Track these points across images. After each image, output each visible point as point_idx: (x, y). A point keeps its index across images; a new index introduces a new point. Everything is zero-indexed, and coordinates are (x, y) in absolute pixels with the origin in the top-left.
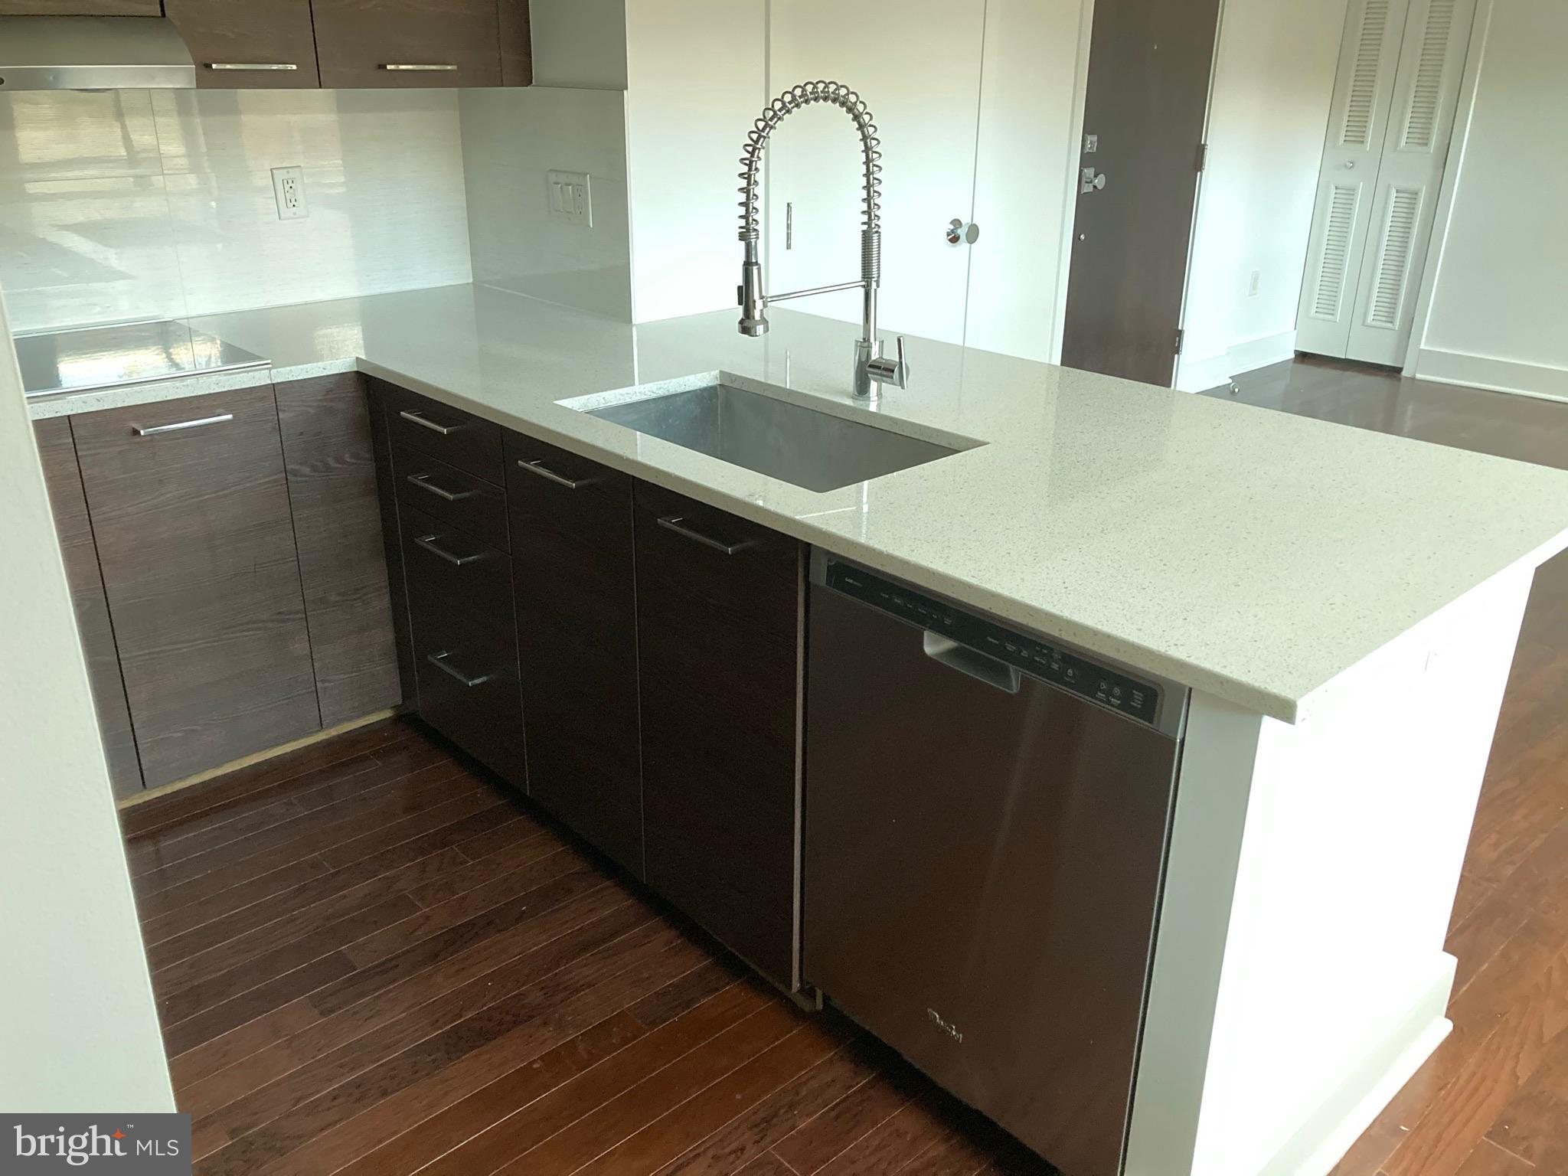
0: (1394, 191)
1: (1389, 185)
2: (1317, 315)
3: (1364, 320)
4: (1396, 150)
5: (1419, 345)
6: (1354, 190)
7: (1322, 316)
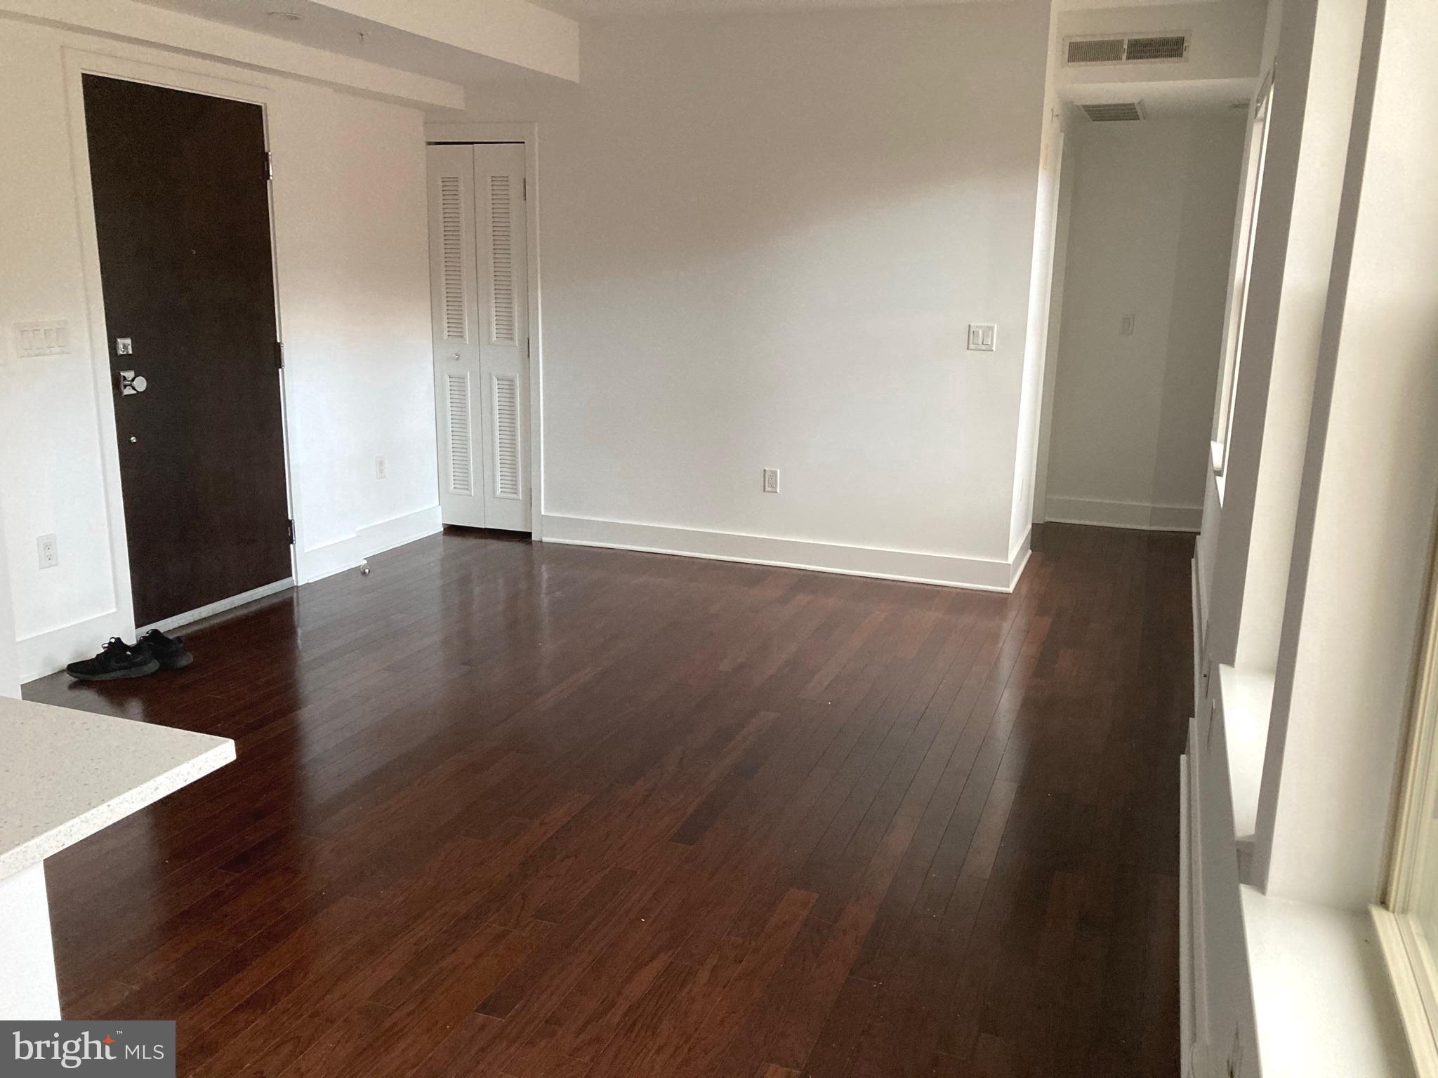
0: (496, 381)
1: (490, 375)
2: (456, 490)
3: (494, 492)
4: (489, 344)
5: (541, 512)
6: (463, 378)
7: (460, 491)
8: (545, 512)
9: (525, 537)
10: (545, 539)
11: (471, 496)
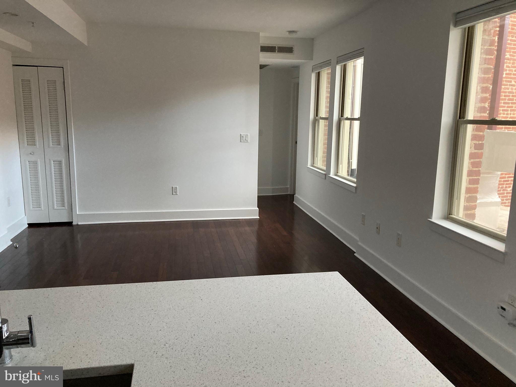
0: (52, 161)
1: (50, 159)
2: (34, 209)
3: (53, 207)
4: (49, 147)
5: (77, 213)
6: (36, 162)
7: (36, 209)
8: (78, 213)
9: (69, 224)
10: (79, 223)
11: (42, 210)
